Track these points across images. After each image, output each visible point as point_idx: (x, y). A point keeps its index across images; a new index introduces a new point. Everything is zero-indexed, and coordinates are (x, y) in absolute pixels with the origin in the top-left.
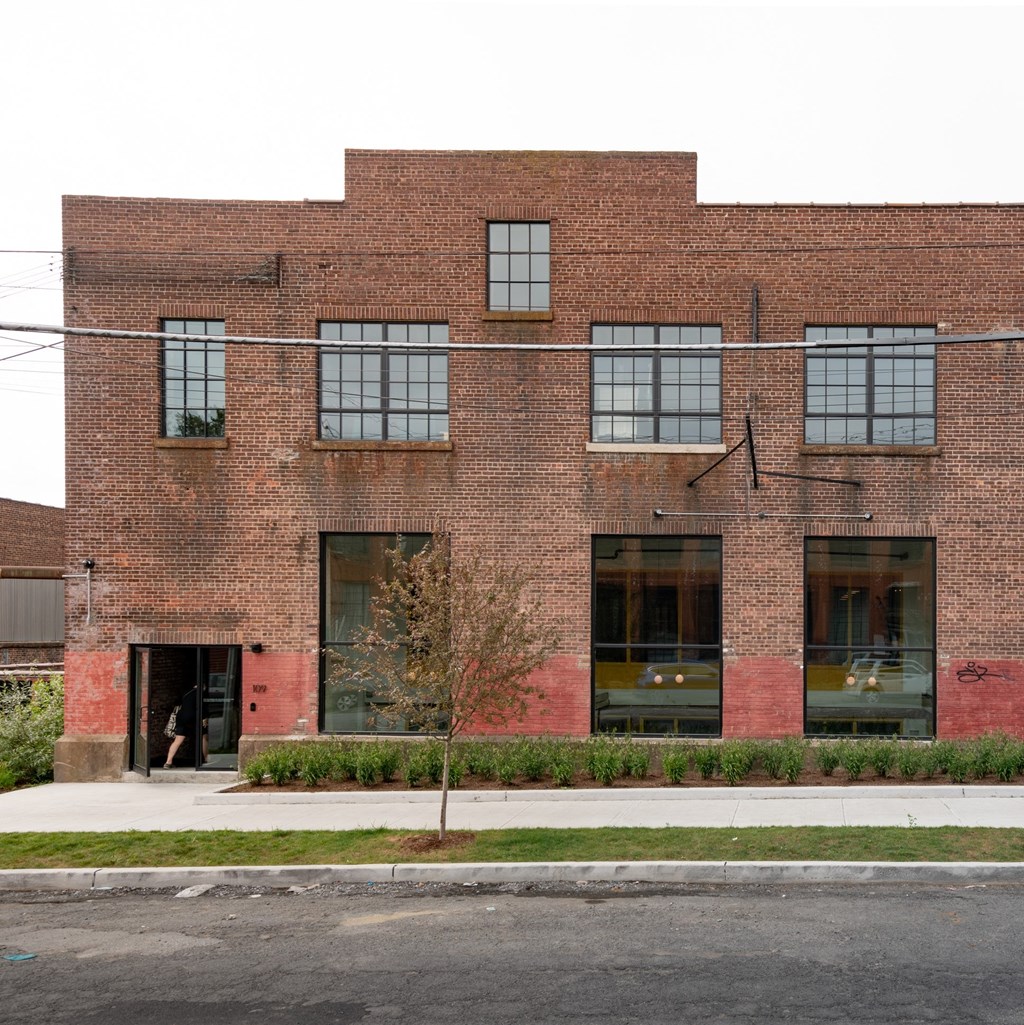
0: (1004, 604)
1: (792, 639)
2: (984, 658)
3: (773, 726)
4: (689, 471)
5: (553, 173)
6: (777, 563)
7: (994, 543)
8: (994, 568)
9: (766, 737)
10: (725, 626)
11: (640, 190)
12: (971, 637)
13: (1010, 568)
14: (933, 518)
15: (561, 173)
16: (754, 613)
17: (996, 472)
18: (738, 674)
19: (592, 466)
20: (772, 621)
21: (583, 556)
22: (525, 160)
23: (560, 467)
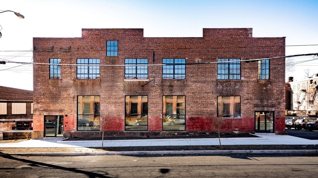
0: (197, 107)
1: (160, 113)
2: (194, 116)
3: (157, 128)
4: (142, 84)
5: (118, 32)
6: (158, 100)
7: (196, 96)
8: (196, 101)
9: (156, 131)
10: (149, 111)
11: (133, 35)
12: (192, 113)
13: (199, 101)
14: (185, 92)
15: (120, 32)
16: (154, 109)
17: (196, 84)
18: (151, 120)
19: (125, 83)
20: (157, 110)
21: (123, 99)
22: (113, 30)
23: (119, 83)
